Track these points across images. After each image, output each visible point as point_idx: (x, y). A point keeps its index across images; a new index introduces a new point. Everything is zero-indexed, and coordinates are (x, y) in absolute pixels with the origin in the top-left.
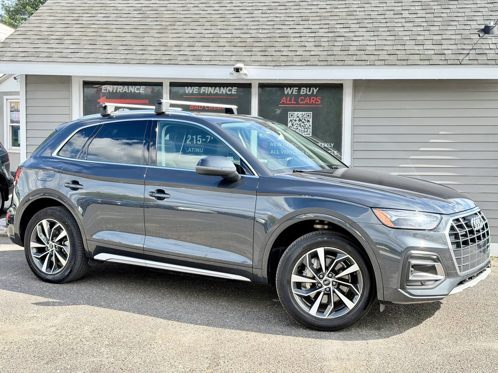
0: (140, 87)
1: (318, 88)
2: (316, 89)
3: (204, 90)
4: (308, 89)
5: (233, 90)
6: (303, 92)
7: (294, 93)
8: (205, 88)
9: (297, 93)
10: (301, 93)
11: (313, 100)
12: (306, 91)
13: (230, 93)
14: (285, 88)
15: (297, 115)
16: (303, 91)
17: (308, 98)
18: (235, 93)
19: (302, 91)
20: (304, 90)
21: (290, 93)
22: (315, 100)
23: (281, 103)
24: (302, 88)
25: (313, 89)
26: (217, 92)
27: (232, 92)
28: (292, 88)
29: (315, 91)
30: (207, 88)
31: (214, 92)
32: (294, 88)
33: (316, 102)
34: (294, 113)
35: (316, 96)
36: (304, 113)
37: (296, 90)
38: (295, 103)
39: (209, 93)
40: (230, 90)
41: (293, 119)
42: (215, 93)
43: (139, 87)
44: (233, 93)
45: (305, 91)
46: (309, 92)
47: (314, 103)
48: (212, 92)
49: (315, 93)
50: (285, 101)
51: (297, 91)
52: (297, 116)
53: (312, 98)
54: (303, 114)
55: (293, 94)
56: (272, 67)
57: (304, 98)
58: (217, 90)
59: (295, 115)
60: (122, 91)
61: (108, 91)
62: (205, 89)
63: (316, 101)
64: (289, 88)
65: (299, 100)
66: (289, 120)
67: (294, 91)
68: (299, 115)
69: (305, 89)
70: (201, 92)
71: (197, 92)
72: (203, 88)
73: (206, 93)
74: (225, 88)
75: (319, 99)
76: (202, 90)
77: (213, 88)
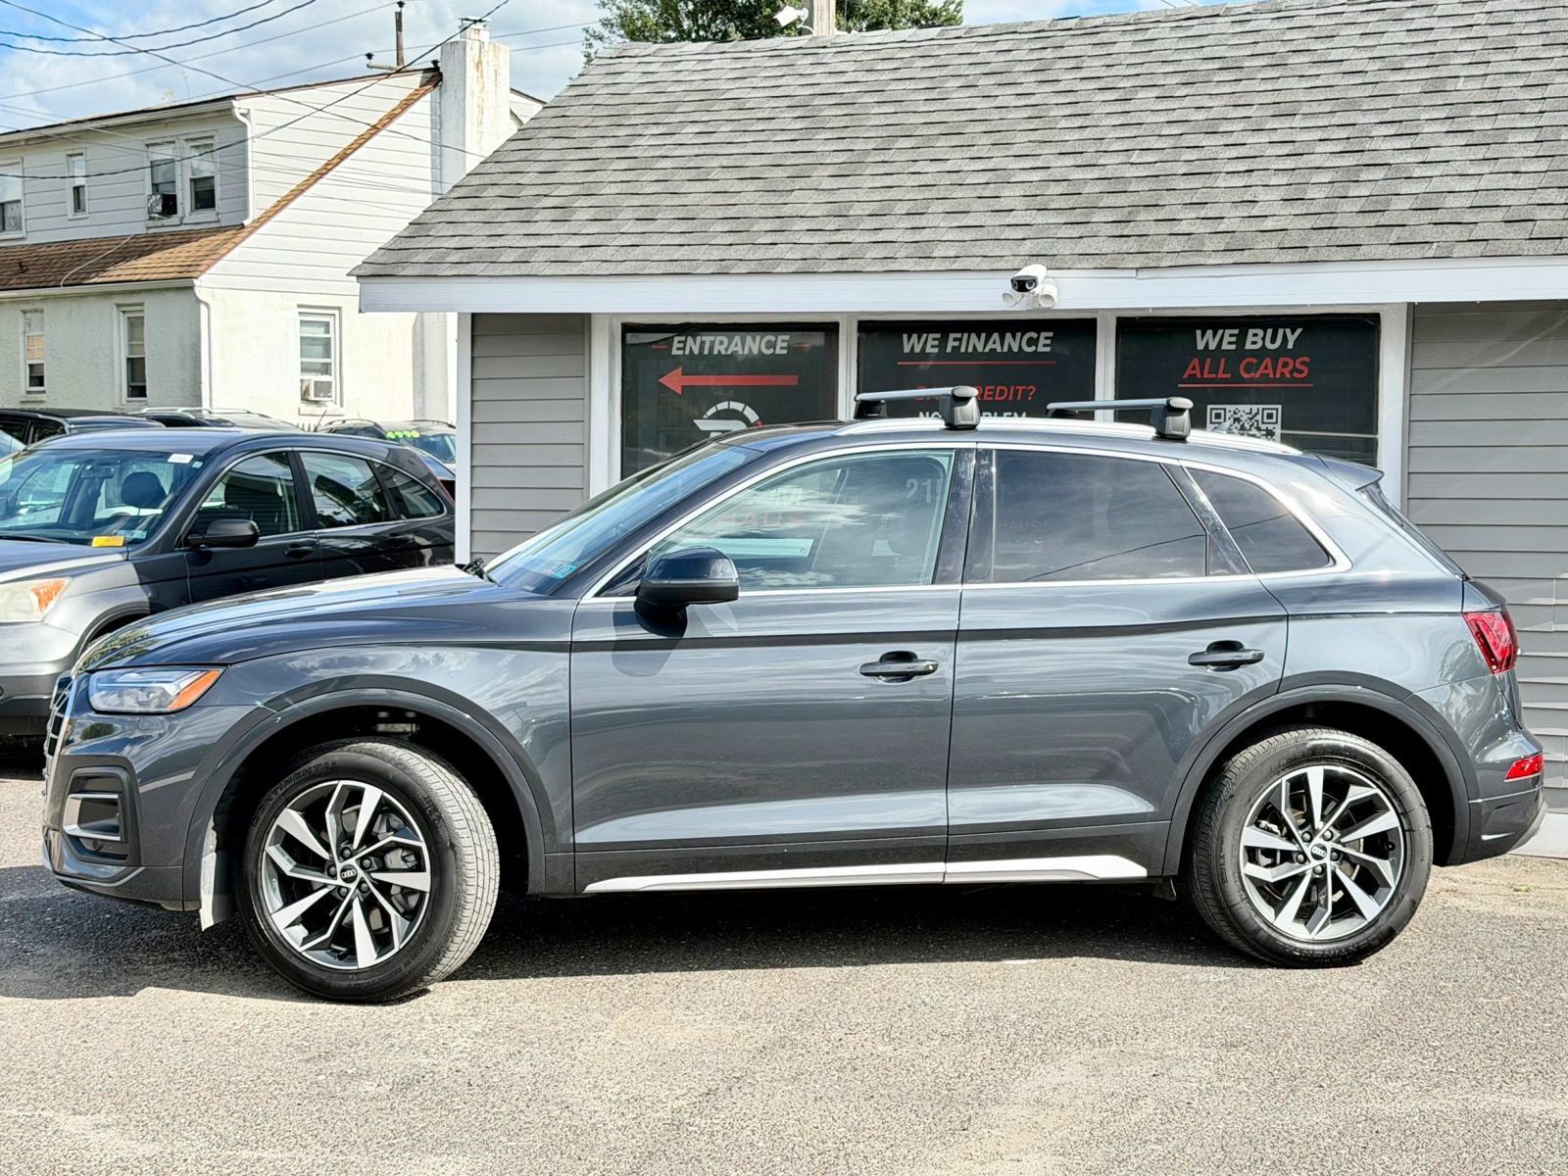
0: (777, 337)
1: (1299, 331)
2: (1293, 332)
3: (957, 344)
4: (1270, 332)
5: (1042, 341)
6: (1254, 343)
7: (1225, 346)
8: (959, 335)
9: (1233, 347)
10: (1249, 346)
11: (1283, 367)
12: (1263, 339)
13: (1033, 348)
14: (1199, 333)
15: (1235, 413)
16: (1255, 339)
17: (1268, 360)
18: (1048, 349)
19: (1250, 338)
20: (1255, 335)
21: (1212, 346)
22: (1291, 367)
23: (1185, 376)
24: (1251, 332)
25: (1285, 333)
26: (994, 346)
27: (1037, 346)
28: (1220, 332)
29: (1292, 339)
30: (966, 335)
31: (985, 347)
32: (1227, 331)
33: (1295, 374)
34: (1225, 409)
35: (1294, 354)
36: (1255, 408)
37: (1231, 335)
38: (1228, 376)
39: (970, 350)
40: (1032, 342)
41: (1222, 427)
42: (987, 350)
43: (770, 337)
44: (1041, 349)
45: (1259, 339)
46: (1273, 341)
47: (1288, 376)
48: (980, 350)
49: (1290, 346)
50: (1197, 372)
51: (1234, 339)
52: (1235, 416)
53: (1281, 360)
54: (1255, 411)
55: (1223, 348)
56: (1133, 273)
57: (1255, 361)
58: (994, 343)
59: (1228, 415)
60: (727, 349)
61: (687, 352)
62: (960, 340)
63: (1295, 369)
64: (1209, 333)
65: (1242, 367)
67: (1227, 339)
68: (1241, 413)
69: (1260, 332)
70: (949, 350)
71: (936, 350)
72: (952, 336)
73: (963, 350)
74: (1019, 335)
75: (1302, 363)
76: (951, 344)
77: (983, 335)
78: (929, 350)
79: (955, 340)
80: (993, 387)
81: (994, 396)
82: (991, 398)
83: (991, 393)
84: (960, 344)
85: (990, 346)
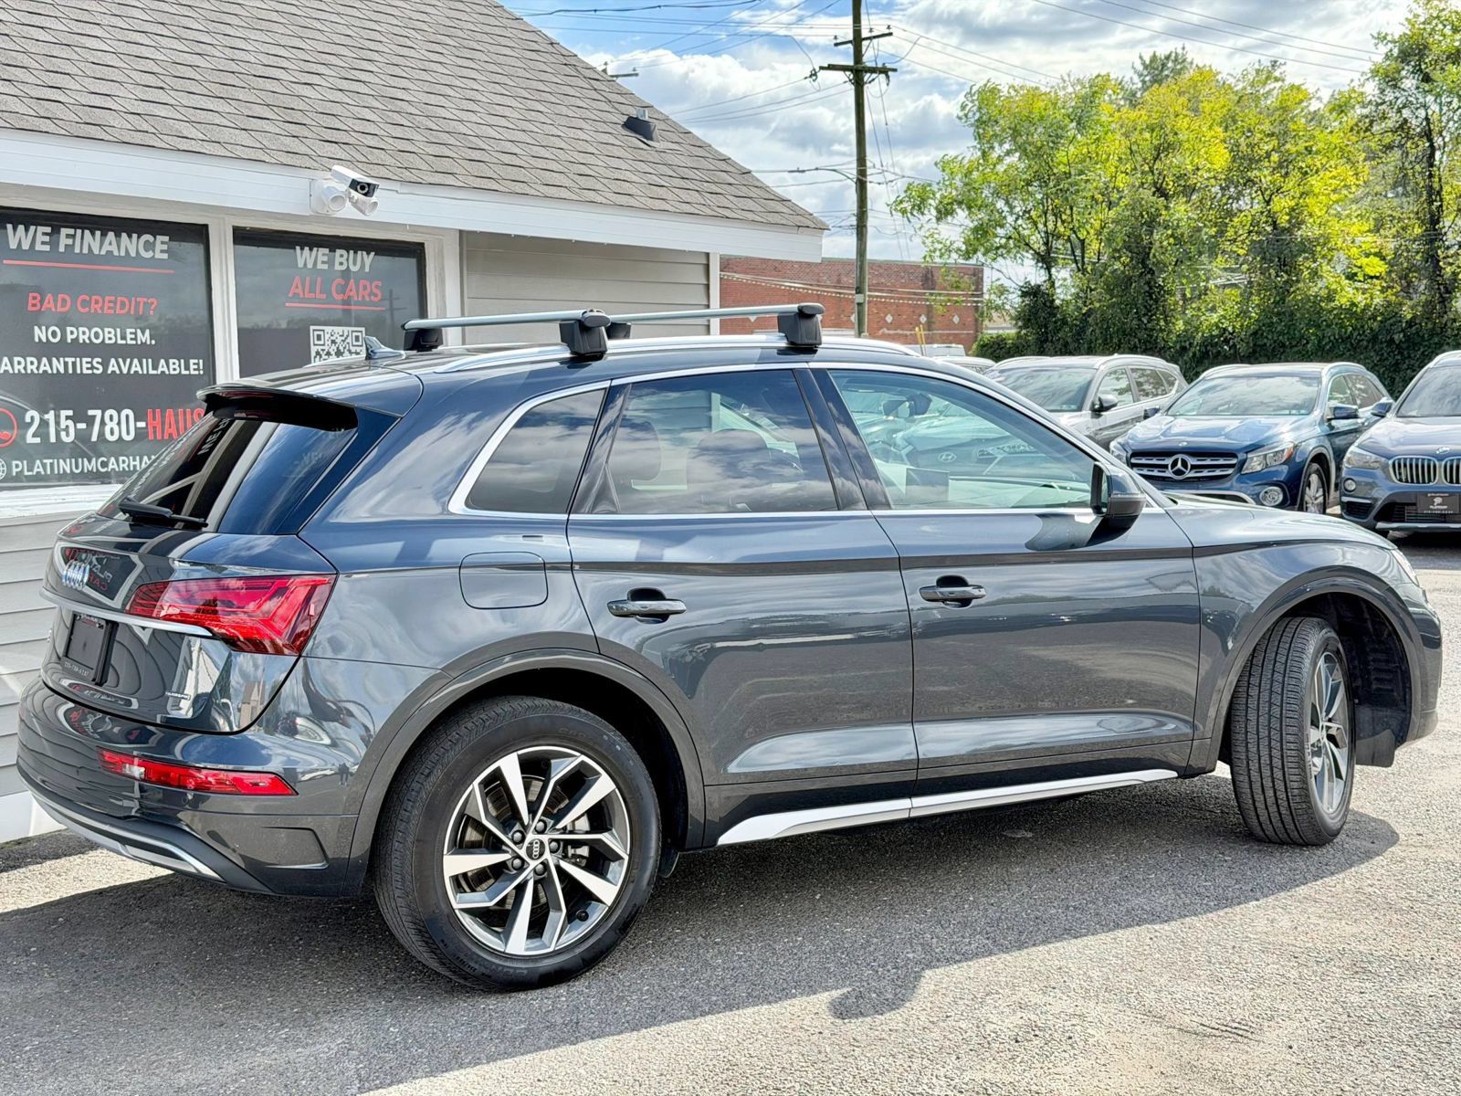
1: (372, 254)
2: (368, 255)
4: (351, 253)
5: (159, 246)
6: (341, 264)
7: (319, 266)
8: (71, 231)
9: (326, 267)
10: (338, 267)
11: (363, 289)
12: (347, 260)
13: (151, 254)
14: (298, 249)
15: (331, 335)
16: (341, 260)
17: (352, 282)
18: (166, 256)
19: (338, 259)
20: (342, 256)
21: (310, 265)
22: (368, 291)
23: (290, 295)
24: (338, 252)
25: (362, 256)
26: (110, 248)
27: (154, 251)
28: (315, 250)
29: (367, 262)
30: (79, 231)
31: (101, 249)
32: (319, 249)
33: (372, 298)
34: (323, 331)
35: (370, 277)
36: (346, 329)
37: (323, 255)
38: (324, 296)
39: (85, 251)
40: (148, 246)
41: (323, 350)
42: (103, 252)
44: (159, 255)
45: (344, 260)
46: (355, 264)
47: (367, 299)
48: (96, 252)
49: (367, 270)
50: (299, 291)
51: (326, 259)
52: (332, 338)
53: (362, 283)
54: (346, 334)
55: (317, 268)
57: (343, 282)
58: (110, 244)
59: (327, 336)
62: (73, 236)
63: (371, 293)
64: (307, 250)
65: (334, 288)
66: (313, 354)
67: (320, 258)
68: (336, 335)
69: (344, 252)
70: (62, 249)
71: (47, 248)
72: (64, 231)
73: (77, 250)
74: (135, 236)
75: (377, 287)
76: (64, 241)
77: (98, 233)
78: (39, 247)
79: (68, 236)
80: (113, 298)
81: (114, 308)
82: (112, 311)
83: (112, 305)
84: (74, 242)
85: (106, 247)
